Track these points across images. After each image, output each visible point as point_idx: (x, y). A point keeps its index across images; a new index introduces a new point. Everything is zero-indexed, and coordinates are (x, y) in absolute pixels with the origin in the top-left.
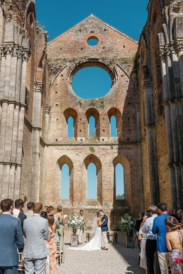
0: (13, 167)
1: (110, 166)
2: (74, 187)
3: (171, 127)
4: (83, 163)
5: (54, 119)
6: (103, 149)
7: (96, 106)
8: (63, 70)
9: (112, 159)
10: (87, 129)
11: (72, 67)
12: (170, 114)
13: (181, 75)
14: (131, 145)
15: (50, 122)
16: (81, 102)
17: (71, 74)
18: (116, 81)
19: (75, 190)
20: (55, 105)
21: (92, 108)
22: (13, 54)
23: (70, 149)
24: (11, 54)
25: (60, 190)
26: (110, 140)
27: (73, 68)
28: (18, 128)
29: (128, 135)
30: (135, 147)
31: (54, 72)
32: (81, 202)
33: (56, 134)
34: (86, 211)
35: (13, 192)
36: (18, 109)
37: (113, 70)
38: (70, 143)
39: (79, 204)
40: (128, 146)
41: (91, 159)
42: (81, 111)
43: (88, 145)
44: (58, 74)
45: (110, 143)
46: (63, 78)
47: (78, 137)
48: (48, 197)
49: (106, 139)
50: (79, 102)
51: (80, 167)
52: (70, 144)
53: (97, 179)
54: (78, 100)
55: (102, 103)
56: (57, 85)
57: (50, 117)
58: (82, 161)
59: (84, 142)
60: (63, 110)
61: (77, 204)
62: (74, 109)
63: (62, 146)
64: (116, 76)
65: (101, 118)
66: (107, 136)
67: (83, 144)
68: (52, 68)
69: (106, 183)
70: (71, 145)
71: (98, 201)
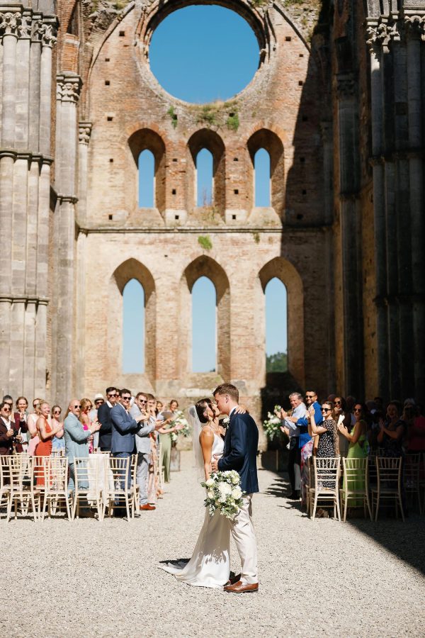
0: (32, 307)
1: (252, 288)
2: (158, 342)
3: (383, 216)
4: (181, 279)
5: (101, 159)
6: (235, 243)
7: (216, 122)
8: (124, 16)
9: (257, 269)
10: (192, 185)
11: (149, 9)
12: (383, 186)
13: (409, 98)
14: (305, 232)
15: (91, 167)
16: (175, 113)
17: (148, 27)
18: (272, 53)
19: (160, 351)
20: (104, 120)
21: (204, 129)
22: (19, 34)
23: (147, 241)
24: (16, 34)
25: (121, 349)
26: (251, 215)
27: (154, 9)
28: (37, 215)
29: (300, 205)
30: (316, 236)
31: (100, 26)
32: (176, 381)
33: (107, 200)
34: (190, 403)
35: (32, 362)
36: (37, 172)
37: (264, 19)
38: (146, 225)
39: (171, 385)
40: (299, 234)
41: (202, 268)
42: (175, 137)
43: (195, 231)
44: (110, 28)
45: (252, 226)
46: (125, 40)
47: (167, 210)
48: (90, 369)
49: (242, 215)
50: (170, 112)
51: (174, 289)
52: (147, 228)
53: (217, 321)
54: (167, 108)
55: (232, 115)
56: (107, 60)
57: (91, 153)
58: (179, 274)
59: (182, 223)
60: (126, 133)
61: (166, 386)
62: (156, 130)
63: (126, 234)
64: (272, 37)
65: (229, 157)
66: (244, 208)
67: (179, 228)
68: (95, 14)
69: (239, 331)
70: (149, 231)
71: (219, 376)
